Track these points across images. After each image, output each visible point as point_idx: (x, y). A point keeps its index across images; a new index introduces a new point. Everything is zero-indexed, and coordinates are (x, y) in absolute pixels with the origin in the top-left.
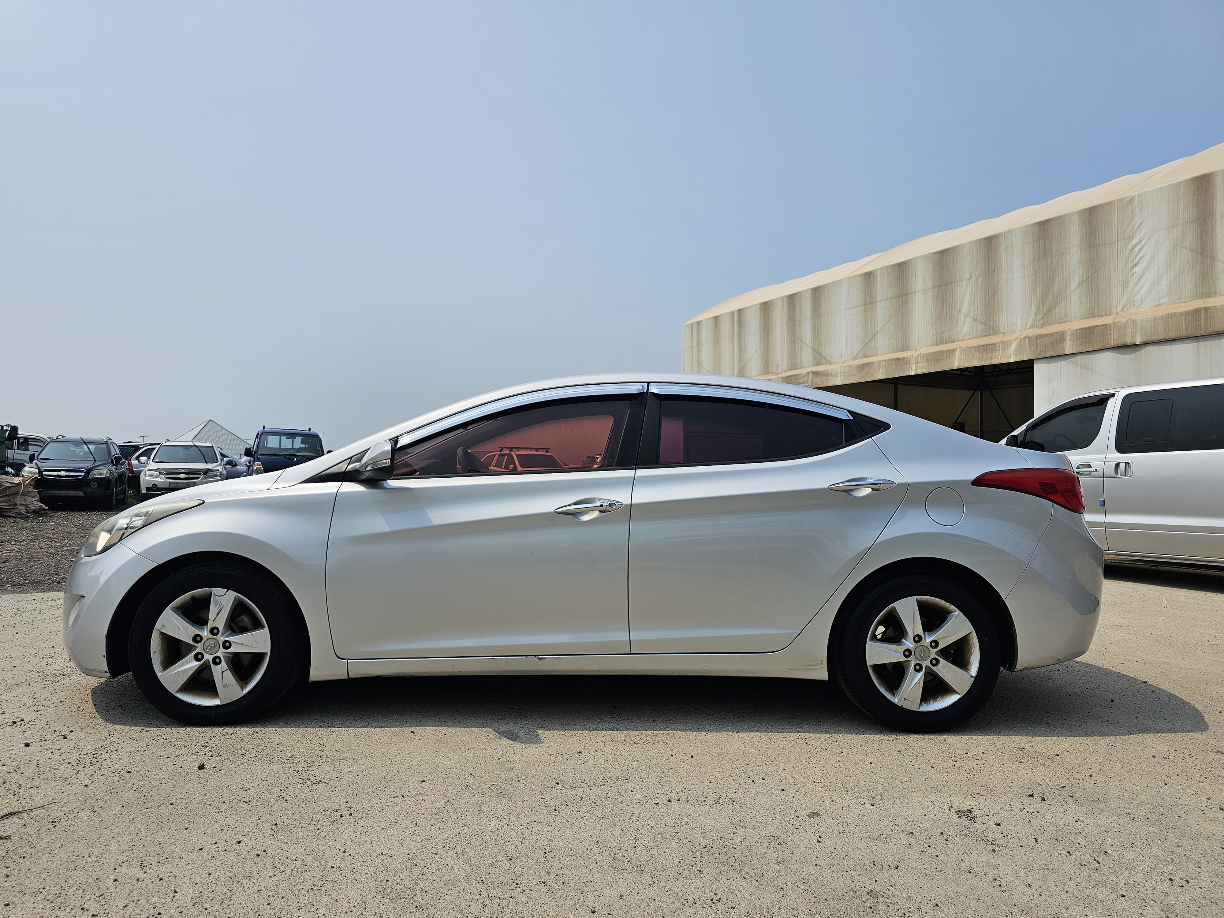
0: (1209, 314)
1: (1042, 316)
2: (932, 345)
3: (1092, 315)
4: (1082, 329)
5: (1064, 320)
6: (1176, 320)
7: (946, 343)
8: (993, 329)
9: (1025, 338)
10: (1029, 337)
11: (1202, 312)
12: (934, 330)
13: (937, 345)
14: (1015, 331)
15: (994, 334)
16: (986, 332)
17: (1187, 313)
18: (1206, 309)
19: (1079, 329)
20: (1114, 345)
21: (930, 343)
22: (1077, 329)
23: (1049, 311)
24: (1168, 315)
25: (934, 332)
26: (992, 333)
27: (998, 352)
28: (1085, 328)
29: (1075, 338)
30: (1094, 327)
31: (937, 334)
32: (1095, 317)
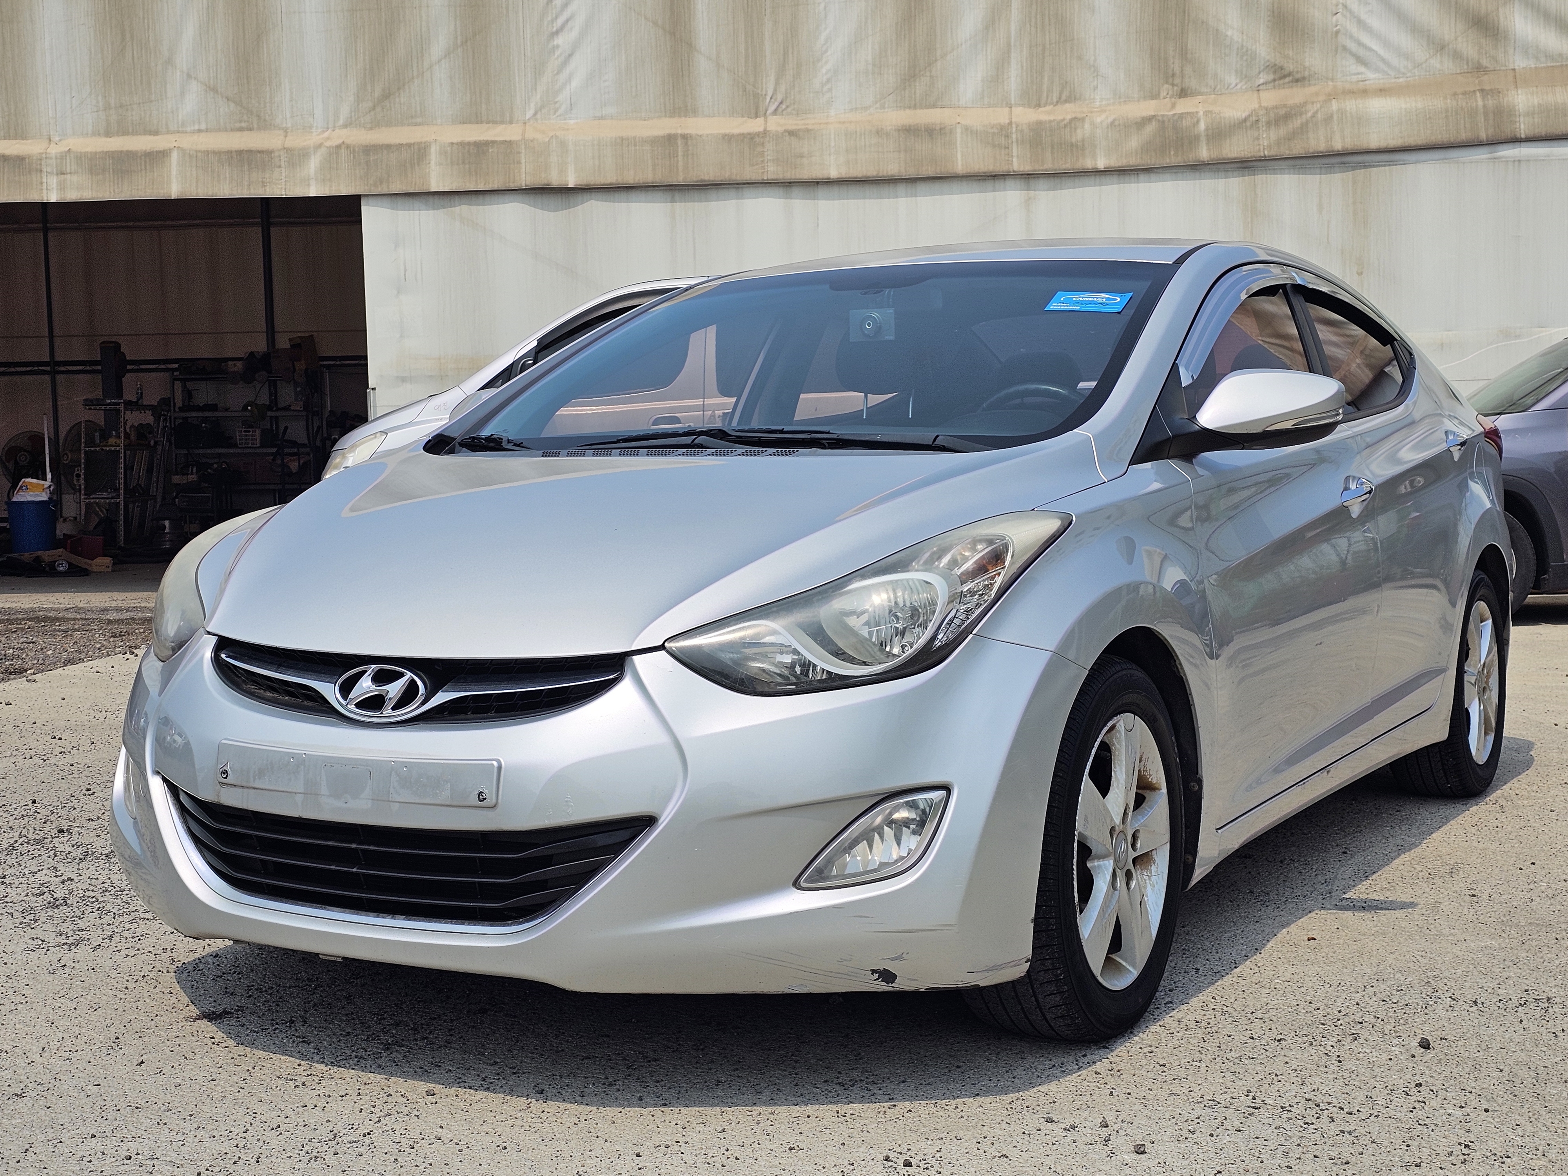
0: (690, 148)
1: (370, 104)
2: (96, 133)
3: (475, 118)
4: (462, 144)
5: (419, 120)
6: (635, 150)
7: (135, 133)
8: (259, 117)
9: (338, 147)
10: (348, 147)
11: (679, 142)
12: (100, 98)
13: (108, 134)
14: (311, 127)
15: (259, 129)
16: (241, 122)
17: (654, 141)
18: (685, 137)
19: (457, 144)
20: (528, 183)
21: (90, 129)
22: (452, 143)
23: (387, 96)
24: (622, 139)
25: (101, 104)
26: (255, 126)
27: (277, 169)
28: (469, 144)
29: (449, 161)
30: (487, 143)
31: (107, 107)
32: (481, 122)
